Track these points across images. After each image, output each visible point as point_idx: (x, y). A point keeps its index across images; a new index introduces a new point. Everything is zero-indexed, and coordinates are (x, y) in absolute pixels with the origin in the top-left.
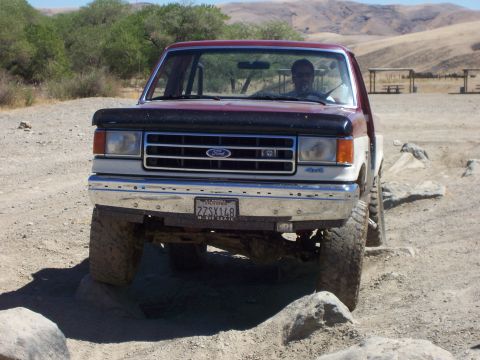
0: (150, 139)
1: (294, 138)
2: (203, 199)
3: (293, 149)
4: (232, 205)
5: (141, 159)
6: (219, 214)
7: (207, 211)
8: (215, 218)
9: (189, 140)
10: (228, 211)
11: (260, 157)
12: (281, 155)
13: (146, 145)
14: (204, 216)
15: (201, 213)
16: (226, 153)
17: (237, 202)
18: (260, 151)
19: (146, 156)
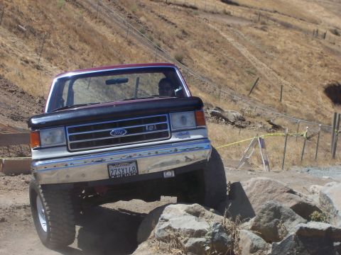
0: (70, 131)
1: (166, 115)
2: (113, 165)
3: (167, 122)
4: (134, 164)
5: (67, 145)
6: (125, 172)
7: (117, 172)
8: (123, 175)
9: (96, 127)
10: (131, 169)
11: (146, 131)
12: (159, 127)
13: (68, 135)
14: (116, 175)
15: (114, 174)
16: (124, 132)
17: (136, 162)
18: (145, 127)
19: (69, 142)
